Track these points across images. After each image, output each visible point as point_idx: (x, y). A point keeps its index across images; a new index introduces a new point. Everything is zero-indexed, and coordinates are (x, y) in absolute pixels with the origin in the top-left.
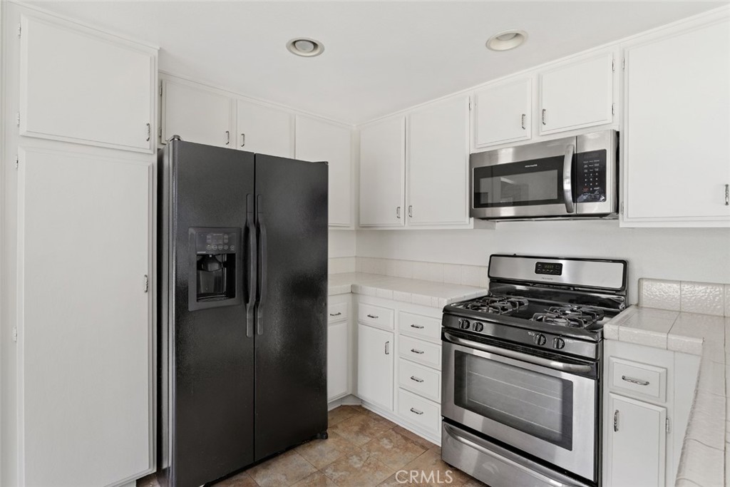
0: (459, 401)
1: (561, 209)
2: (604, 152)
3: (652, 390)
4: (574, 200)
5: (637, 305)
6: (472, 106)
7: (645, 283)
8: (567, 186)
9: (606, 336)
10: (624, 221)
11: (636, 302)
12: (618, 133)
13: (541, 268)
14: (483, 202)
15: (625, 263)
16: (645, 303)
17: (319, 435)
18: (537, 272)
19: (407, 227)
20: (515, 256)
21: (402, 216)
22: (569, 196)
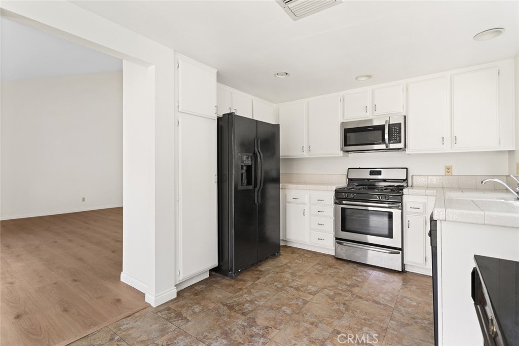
0: (344, 229)
1: (383, 146)
2: (400, 124)
3: (420, 211)
4: (389, 143)
5: (411, 186)
6: (342, 100)
7: (414, 177)
8: (386, 137)
9: (404, 194)
10: (408, 151)
11: (411, 185)
12: (405, 116)
13: (372, 173)
14: (348, 144)
15: (407, 169)
16: (414, 185)
17: (277, 254)
18: (370, 175)
19: (307, 156)
20: (359, 168)
21: (304, 150)
22: (387, 141)
